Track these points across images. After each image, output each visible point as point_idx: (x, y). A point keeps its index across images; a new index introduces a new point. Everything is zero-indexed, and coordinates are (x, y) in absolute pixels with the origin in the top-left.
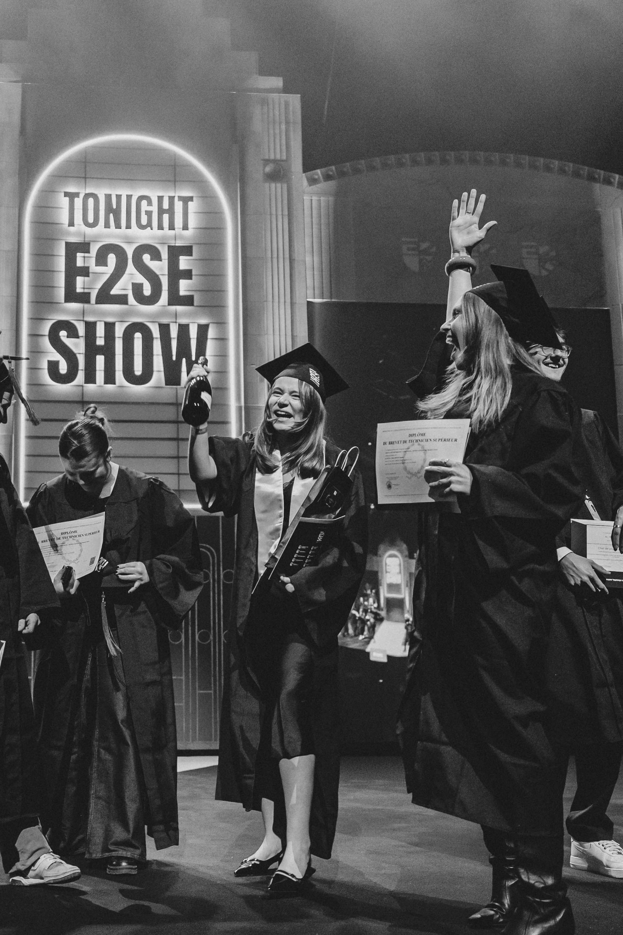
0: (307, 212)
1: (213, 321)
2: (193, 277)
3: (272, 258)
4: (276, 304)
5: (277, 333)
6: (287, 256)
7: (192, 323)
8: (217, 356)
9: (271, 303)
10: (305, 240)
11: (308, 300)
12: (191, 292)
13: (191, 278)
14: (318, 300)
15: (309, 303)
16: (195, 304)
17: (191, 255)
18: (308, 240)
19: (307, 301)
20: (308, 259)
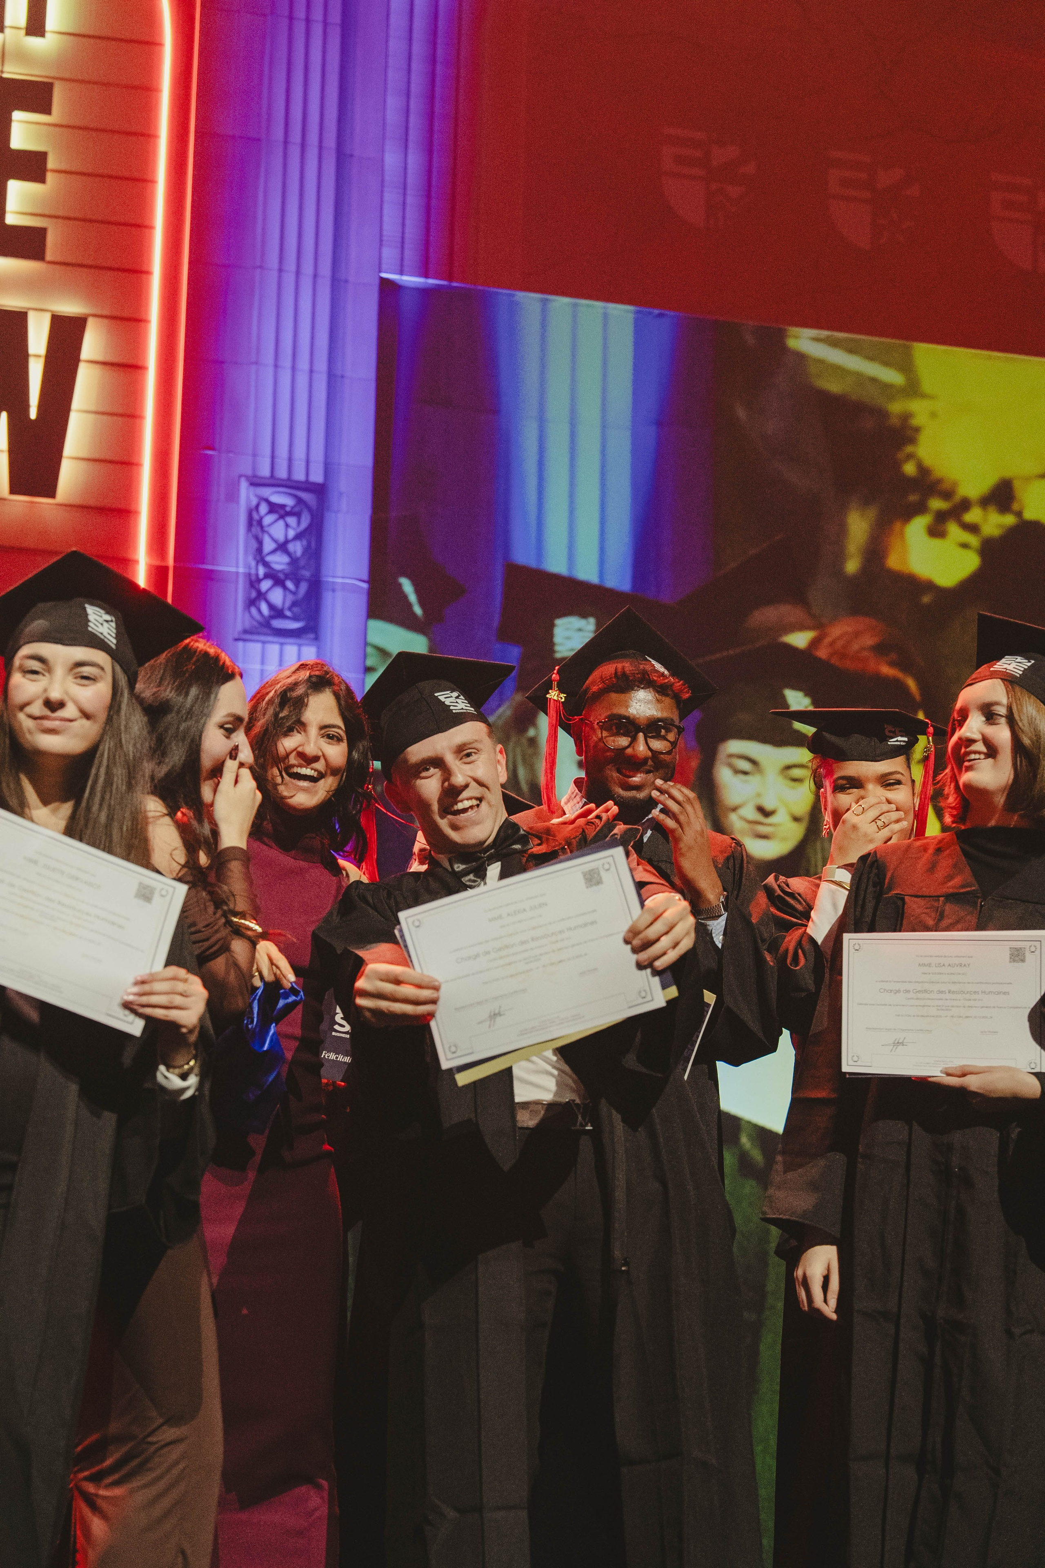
0: (397, 21)
1: (99, 312)
2: (49, 176)
3: (286, 142)
4: (289, 279)
5: (286, 362)
6: (331, 141)
7: (36, 309)
8: (103, 413)
9: (274, 274)
10: (385, 101)
11: (384, 275)
12: (39, 218)
13: (41, 179)
14: (411, 280)
15: (385, 283)
16: (49, 256)
17: (47, 111)
18: (393, 103)
19: (382, 279)
20: (391, 159)
